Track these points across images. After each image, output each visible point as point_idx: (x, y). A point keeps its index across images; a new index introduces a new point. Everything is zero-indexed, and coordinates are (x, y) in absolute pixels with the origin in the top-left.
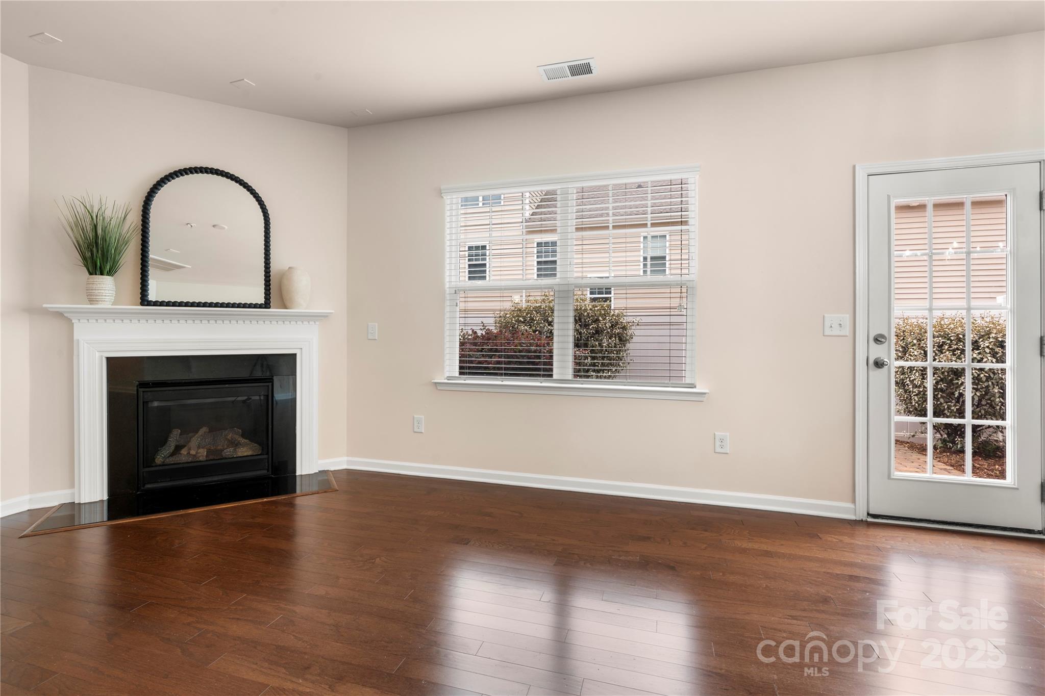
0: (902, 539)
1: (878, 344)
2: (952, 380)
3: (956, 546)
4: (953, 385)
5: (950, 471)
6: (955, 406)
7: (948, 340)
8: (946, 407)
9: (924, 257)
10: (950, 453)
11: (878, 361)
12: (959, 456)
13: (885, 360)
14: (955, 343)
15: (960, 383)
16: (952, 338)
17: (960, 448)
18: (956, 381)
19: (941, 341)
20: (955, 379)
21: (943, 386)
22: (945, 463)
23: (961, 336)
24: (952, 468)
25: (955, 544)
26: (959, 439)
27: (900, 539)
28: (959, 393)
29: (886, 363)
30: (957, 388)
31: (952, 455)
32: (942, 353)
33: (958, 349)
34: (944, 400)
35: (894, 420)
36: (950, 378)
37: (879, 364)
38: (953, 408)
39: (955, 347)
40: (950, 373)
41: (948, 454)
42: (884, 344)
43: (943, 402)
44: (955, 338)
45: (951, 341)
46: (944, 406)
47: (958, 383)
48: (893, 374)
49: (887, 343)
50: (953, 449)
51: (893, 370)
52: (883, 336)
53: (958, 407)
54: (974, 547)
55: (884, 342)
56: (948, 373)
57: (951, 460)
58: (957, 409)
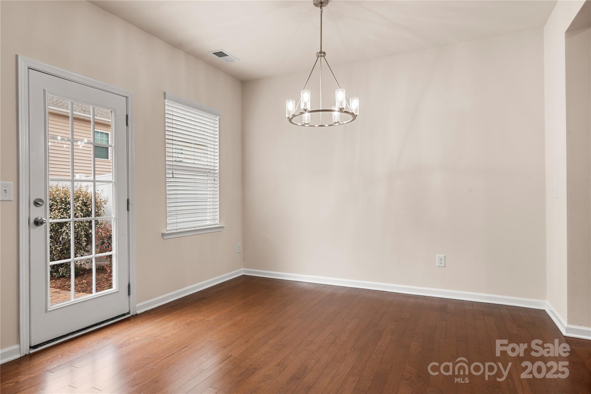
0: (61, 355)
1: (38, 207)
2: (58, 229)
3: (94, 342)
4: (58, 233)
5: (59, 292)
6: (59, 246)
7: (55, 202)
8: (54, 248)
9: (69, 142)
10: (55, 279)
11: (37, 220)
12: (61, 280)
13: (44, 219)
14: (60, 204)
15: (63, 231)
16: (58, 201)
17: (61, 274)
18: (61, 230)
19: (51, 203)
20: (59, 229)
21: (52, 234)
22: (54, 288)
23: (63, 199)
24: (59, 290)
25: (93, 342)
26: (61, 269)
27: (60, 356)
28: (63, 238)
29: (44, 221)
30: (60, 234)
31: (56, 281)
32: (52, 211)
33: (61, 208)
34: (53, 244)
35: (49, 264)
36: (56, 228)
37: (38, 223)
38: (58, 248)
39: (60, 207)
40: (57, 225)
41: (54, 280)
42: (42, 206)
43: (52, 245)
44: (60, 200)
45: (57, 202)
46: (53, 248)
47: (62, 231)
48: (48, 229)
49: (44, 206)
50: (56, 276)
51: (48, 226)
52: (41, 200)
53: (61, 247)
54: (103, 338)
55: (43, 205)
56: (55, 225)
57: (57, 284)
58: (60, 249)
